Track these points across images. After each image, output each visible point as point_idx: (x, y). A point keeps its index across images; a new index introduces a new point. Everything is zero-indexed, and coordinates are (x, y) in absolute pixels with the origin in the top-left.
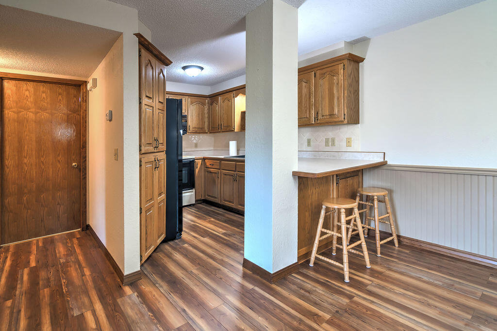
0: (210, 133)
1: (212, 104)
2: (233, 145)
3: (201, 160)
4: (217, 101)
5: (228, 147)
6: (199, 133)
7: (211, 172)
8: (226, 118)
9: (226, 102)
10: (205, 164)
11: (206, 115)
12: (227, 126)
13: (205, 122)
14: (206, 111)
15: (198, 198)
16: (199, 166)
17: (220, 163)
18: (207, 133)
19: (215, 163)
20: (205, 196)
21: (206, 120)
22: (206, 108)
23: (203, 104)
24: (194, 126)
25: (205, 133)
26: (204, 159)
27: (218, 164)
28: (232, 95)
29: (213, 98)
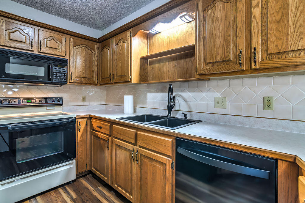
0: (101, 85)
1: (102, 50)
2: (128, 100)
3: (85, 120)
4: (109, 46)
5: (123, 102)
6: (86, 84)
7: (98, 137)
8: (120, 65)
9: (121, 43)
10: (91, 125)
11: (95, 63)
12: (122, 76)
13: (93, 71)
14: (95, 58)
15: (79, 171)
16: (82, 127)
17: (111, 127)
18: (96, 84)
19: (104, 126)
20: (91, 166)
21: (95, 69)
22: (95, 54)
23: (92, 49)
24: (78, 75)
25: (93, 84)
26: (90, 118)
27: (108, 128)
28: (128, 33)
29: (104, 42)
